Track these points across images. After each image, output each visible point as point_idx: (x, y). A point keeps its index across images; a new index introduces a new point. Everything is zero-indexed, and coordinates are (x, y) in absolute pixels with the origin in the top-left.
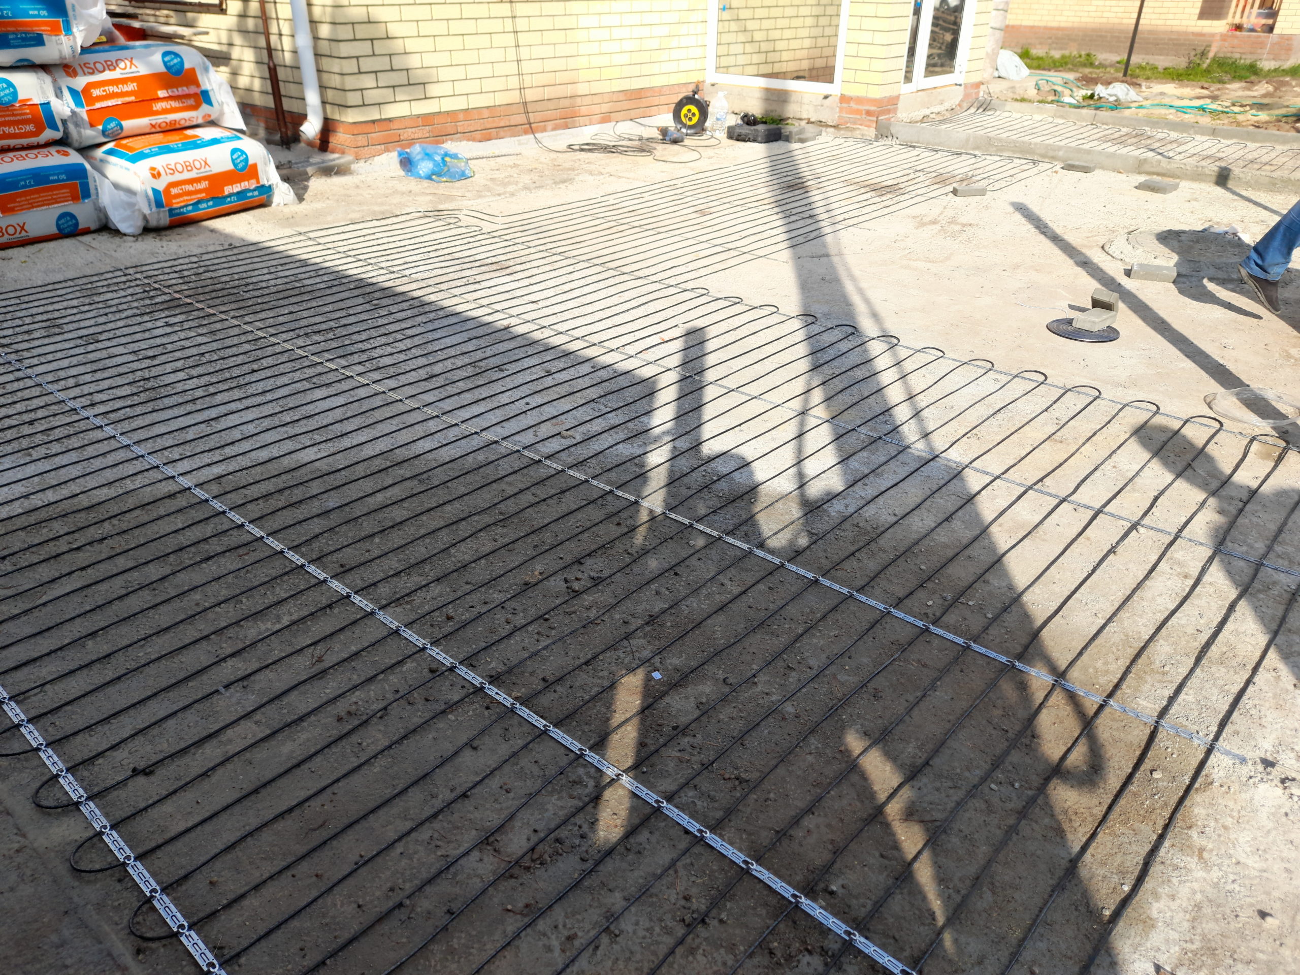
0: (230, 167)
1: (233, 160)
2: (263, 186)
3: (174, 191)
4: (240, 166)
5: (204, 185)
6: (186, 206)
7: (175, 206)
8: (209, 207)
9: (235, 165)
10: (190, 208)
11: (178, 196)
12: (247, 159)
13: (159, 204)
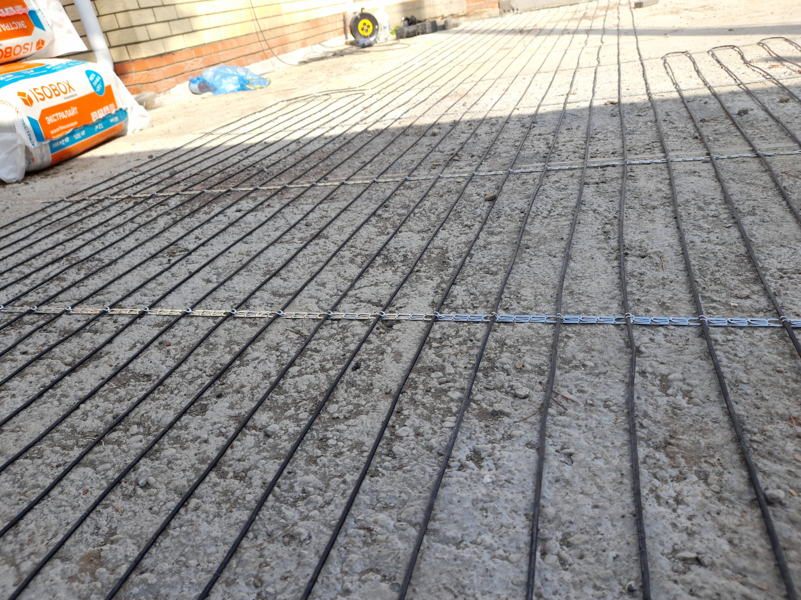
0: (91, 90)
1: (91, 82)
2: (121, 109)
3: (50, 120)
4: (99, 88)
5: (73, 112)
6: (63, 137)
7: (54, 138)
8: (83, 137)
9: (95, 88)
10: (67, 140)
11: (54, 125)
12: (101, 81)
13: (39, 138)
